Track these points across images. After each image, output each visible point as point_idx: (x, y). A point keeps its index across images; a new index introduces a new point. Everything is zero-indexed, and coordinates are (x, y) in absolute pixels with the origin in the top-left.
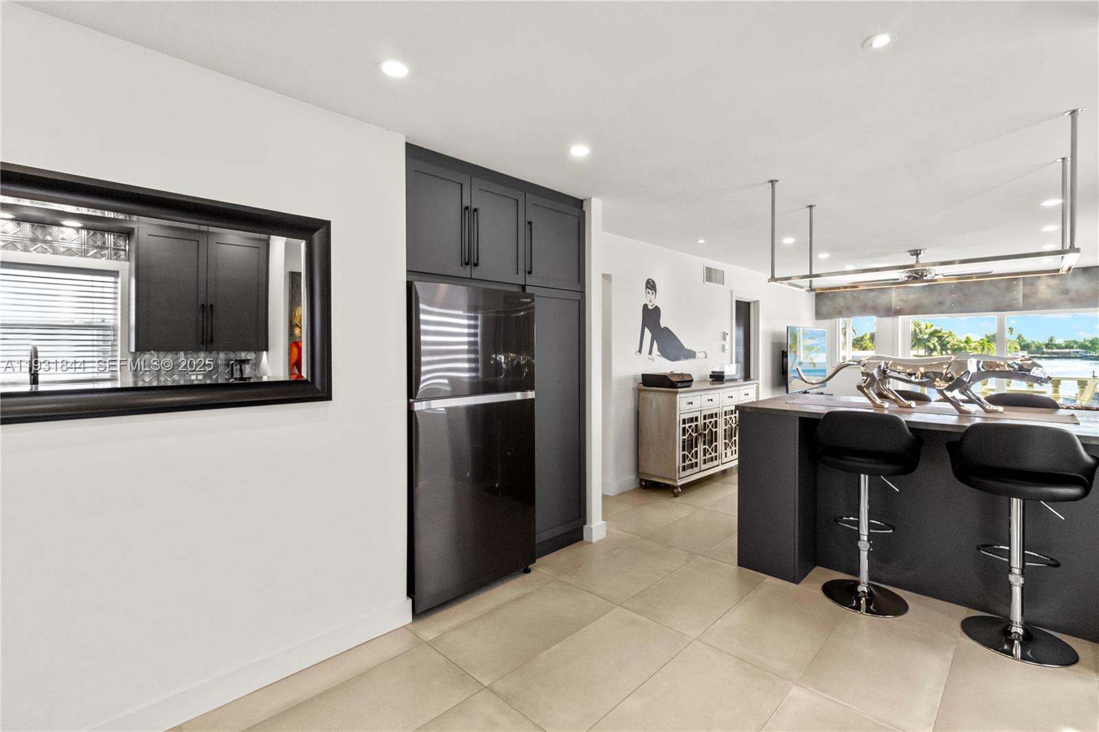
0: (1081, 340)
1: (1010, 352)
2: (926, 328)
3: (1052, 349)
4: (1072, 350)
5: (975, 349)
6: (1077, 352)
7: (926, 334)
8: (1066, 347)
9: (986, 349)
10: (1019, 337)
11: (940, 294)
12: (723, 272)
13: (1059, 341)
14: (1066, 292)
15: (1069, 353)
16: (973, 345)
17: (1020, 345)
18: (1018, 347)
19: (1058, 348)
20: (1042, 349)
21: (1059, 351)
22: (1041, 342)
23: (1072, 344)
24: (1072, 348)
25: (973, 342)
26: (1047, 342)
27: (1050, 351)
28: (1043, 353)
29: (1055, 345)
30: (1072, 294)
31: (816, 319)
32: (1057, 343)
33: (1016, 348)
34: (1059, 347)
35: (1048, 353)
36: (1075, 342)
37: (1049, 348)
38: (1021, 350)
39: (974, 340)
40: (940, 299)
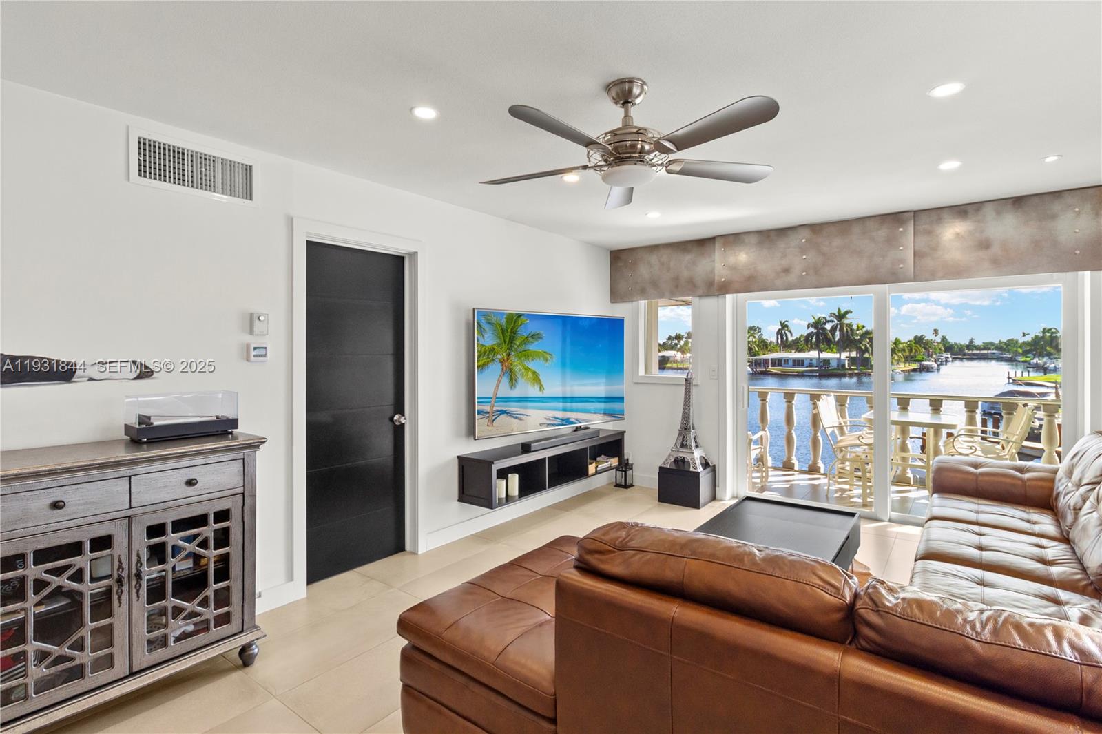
0: (996, 342)
1: (935, 353)
2: (858, 329)
3: (972, 350)
4: (989, 352)
5: (903, 350)
6: (994, 353)
7: (857, 335)
8: (985, 349)
9: (914, 351)
10: (944, 339)
11: (784, 256)
12: (249, 168)
13: (978, 342)
14: (985, 245)
15: (987, 354)
16: (901, 346)
17: (944, 347)
18: (943, 348)
19: (977, 350)
20: (964, 350)
21: (978, 352)
22: (962, 343)
23: (989, 346)
24: (989, 349)
25: (902, 343)
26: (967, 343)
27: (970, 352)
28: (964, 354)
29: (975, 347)
30: (996, 249)
31: (612, 302)
32: (976, 344)
33: (940, 349)
34: (978, 348)
35: (969, 355)
36: (992, 344)
37: (969, 350)
38: (945, 352)
39: (902, 342)
40: (785, 263)
